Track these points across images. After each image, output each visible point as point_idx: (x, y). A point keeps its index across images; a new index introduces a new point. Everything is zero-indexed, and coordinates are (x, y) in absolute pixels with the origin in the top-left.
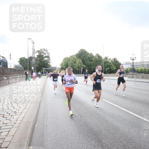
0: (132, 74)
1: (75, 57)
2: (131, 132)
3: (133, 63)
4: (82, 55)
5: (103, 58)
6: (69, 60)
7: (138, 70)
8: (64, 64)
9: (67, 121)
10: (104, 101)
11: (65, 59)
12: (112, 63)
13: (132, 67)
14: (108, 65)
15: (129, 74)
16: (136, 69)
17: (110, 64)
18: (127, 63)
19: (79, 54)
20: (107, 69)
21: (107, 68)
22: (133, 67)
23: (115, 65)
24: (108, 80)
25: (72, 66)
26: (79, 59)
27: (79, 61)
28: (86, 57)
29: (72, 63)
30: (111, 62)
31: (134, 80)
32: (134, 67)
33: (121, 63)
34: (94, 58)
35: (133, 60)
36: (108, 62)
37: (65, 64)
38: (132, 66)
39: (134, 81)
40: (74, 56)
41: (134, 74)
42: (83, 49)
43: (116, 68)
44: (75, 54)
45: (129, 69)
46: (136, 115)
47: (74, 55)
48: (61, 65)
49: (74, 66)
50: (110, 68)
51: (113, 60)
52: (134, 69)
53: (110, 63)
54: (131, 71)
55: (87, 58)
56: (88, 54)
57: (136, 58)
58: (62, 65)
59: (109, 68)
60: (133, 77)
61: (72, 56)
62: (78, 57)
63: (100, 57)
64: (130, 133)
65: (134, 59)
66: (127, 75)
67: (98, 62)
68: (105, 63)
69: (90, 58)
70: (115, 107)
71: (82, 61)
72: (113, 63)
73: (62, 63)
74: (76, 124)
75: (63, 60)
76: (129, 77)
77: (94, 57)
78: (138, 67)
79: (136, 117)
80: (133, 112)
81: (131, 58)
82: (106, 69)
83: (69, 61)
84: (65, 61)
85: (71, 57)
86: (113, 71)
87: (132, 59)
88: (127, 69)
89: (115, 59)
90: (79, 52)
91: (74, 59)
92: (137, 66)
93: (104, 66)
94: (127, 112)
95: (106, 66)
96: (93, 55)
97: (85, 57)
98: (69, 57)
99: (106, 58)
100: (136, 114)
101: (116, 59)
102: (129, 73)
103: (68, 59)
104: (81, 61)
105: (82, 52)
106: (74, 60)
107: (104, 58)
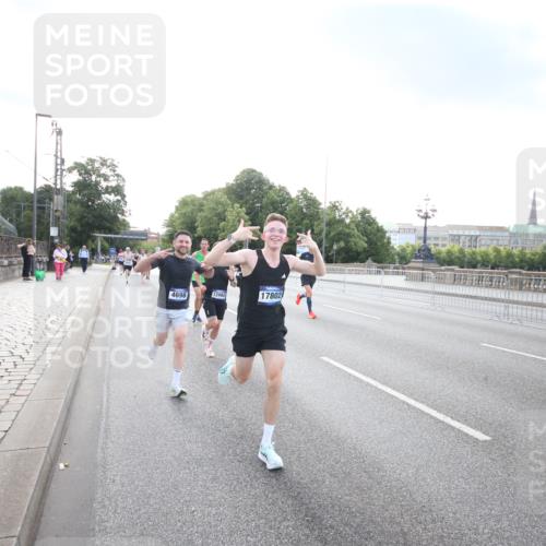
0: (421, 265)
1: (224, 199)
2: (424, 479)
3: (425, 228)
4: (248, 189)
5: (322, 206)
6: (200, 207)
7: (440, 253)
8: (178, 222)
9: (190, 441)
10: (328, 363)
11: (184, 203)
12: (353, 226)
13: (421, 242)
14: (339, 234)
15: (409, 268)
16: (433, 250)
17: (347, 231)
18: (404, 230)
19: (239, 185)
20: (335, 247)
21: (338, 241)
22: (425, 242)
23: (365, 233)
24: (341, 286)
25: (211, 230)
26: (237, 205)
27: (238, 213)
28: (265, 200)
29: (209, 220)
30: (352, 222)
31: (427, 289)
32: (428, 242)
33: (385, 228)
34: (291, 205)
35: (426, 217)
36: (342, 221)
37: (183, 223)
38: (420, 238)
39: (427, 292)
40: (219, 195)
41: (426, 266)
42: (254, 171)
43: (366, 245)
44: (224, 186)
45: (409, 250)
46: (440, 416)
47: (219, 190)
48: (168, 226)
49: (216, 230)
50: (347, 242)
51: (359, 217)
52: (429, 250)
53: (348, 226)
54: (416, 257)
55: (267, 204)
56: (271, 187)
57: (435, 211)
58: (170, 223)
59: (342, 244)
60: (423, 279)
61: (213, 193)
62: (233, 197)
63: (312, 202)
64: (422, 483)
65: (430, 215)
66: (404, 268)
67: (306, 221)
68: (329, 224)
69: (277, 202)
70: (368, 384)
71: (247, 214)
72: (357, 226)
73: (172, 216)
74: (224, 455)
75: (177, 208)
76: (410, 278)
77: (291, 200)
78: (440, 242)
79: (440, 421)
80: (428, 405)
81: (420, 211)
82: (331, 246)
83: (201, 210)
84: (184, 211)
85: (207, 195)
86: (358, 254)
87: (422, 214)
88: (403, 250)
89: (364, 213)
90: (237, 180)
91: (218, 203)
92: (437, 238)
93: (327, 235)
94: (408, 404)
95: (332, 234)
96: (288, 194)
97: (259, 198)
98: (200, 195)
99: (334, 207)
100: (440, 411)
101: (369, 212)
102: (410, 265)
103: (196, 203)
104: (243, 214)
105: (248, 181)
106: (220, 209)
107: (328, 205)
